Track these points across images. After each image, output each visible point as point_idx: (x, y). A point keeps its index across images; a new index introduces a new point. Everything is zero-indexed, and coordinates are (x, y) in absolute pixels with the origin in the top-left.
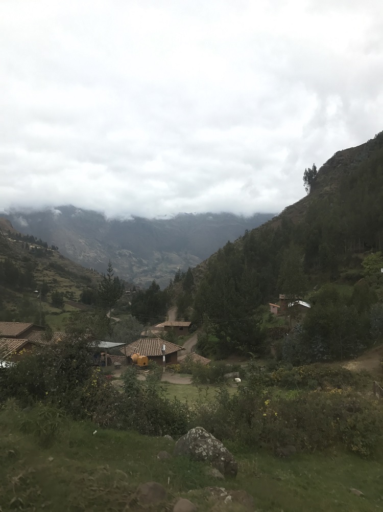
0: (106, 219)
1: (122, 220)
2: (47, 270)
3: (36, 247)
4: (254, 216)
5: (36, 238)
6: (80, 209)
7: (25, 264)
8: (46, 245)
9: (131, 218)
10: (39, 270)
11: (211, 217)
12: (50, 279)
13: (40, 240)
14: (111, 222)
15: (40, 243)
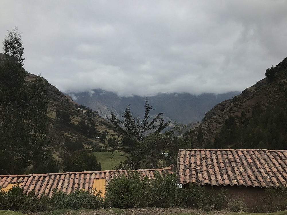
0: (118, 96)
3: (87, 112)
4: (202, 94)
5: (86, 107)
6: (105, 91)
8: (91, 111)
9: (132, 96)
11: (177, 95)
14: (121, 97)
15: (88, 109)
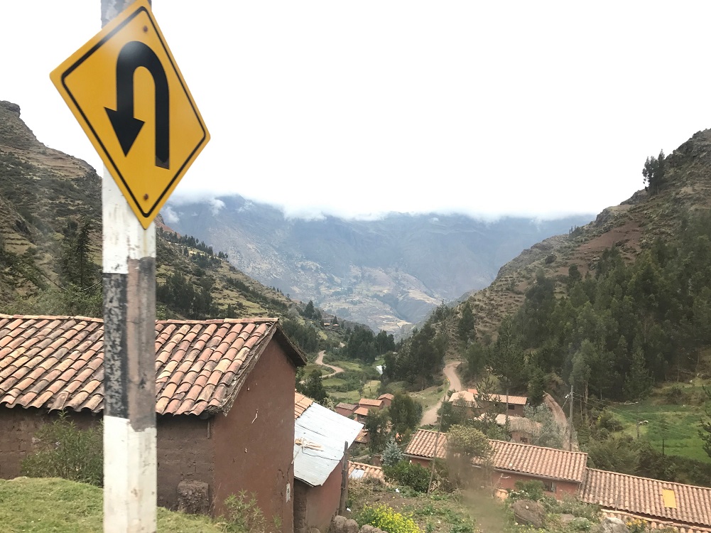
0: (286, 216)
1: (308, 218)
2: (227, 289)
3: (198, 253)
5: (197, 241)
6: (250, 201)
7: (198, 280)
8: (210, 251)
10: (217, 289)
12: (234, 302)
13: (203, 244)
14: (293, 220)
15: (202, 247)
